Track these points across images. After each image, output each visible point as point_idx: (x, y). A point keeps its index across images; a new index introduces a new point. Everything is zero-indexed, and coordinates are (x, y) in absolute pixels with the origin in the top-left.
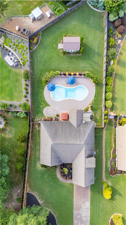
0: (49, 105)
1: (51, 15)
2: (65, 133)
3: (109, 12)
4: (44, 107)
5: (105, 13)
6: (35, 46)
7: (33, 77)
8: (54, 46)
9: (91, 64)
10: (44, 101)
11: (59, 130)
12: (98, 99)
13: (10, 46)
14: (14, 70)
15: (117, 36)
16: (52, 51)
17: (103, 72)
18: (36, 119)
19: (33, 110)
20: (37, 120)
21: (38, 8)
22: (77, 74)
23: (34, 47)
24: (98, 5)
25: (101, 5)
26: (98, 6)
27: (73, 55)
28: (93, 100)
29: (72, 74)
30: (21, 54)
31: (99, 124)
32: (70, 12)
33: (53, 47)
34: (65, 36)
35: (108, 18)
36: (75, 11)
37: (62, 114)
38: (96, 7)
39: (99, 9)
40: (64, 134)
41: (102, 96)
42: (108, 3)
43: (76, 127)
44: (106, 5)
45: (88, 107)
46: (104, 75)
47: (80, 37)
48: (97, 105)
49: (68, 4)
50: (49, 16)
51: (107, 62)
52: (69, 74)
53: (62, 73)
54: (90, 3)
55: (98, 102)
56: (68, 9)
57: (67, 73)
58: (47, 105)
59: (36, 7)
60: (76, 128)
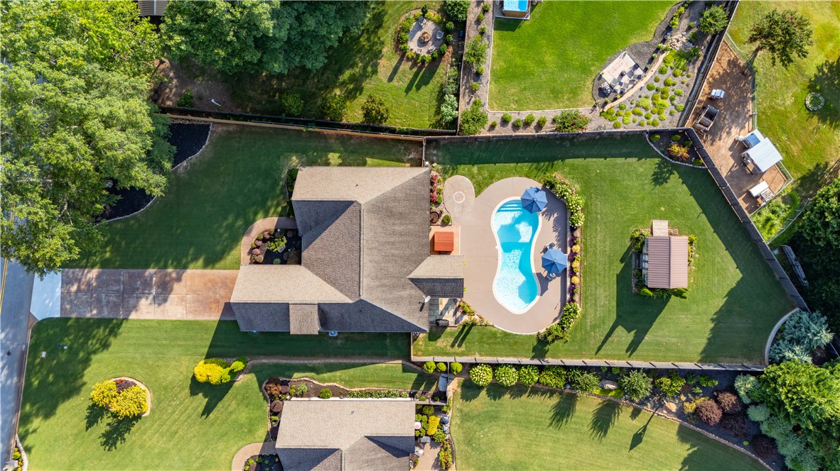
0: (478, 193)
1: (757, 197)
2: (393, 243)
3: (763, 376)
4: (472, 177)
5: (761, 364)
6: (662, 149)
7: (567, 144)
8: (663, 209)
9: (603, 320)
10: (491, 178)
11: (401, 224)
12: (499, 343)
13: (661, 72)
14: (589, 84)
15: (689, 400)
16: (645, 202)
17: (579, 358)
18: (435, 152)
19: (465, 144)
20: (434, 155)
21: (778, 157)
22: (576, 280)
23: (659, 147)
24: (786, 342)
25: (783, 350)
26: (781, 342)
27: (633, 267)
28: (493, 329)
29: (576, 264)
30: (637, 106)
31: (420, 348)
32: (765, 258)
33: (659, 205)
34: (691, 243)
35: (745, 373)
36: (769, 271)
37: (452, 234)
38: (780, 335)
39: (772, 345)
40: (392, 239)
41: (507, 356)
42: (788, 373)
43: (412, 276)
44: (782, 366)
45: (472, 313)
46: (569, 362)
47: (685, 286)
48: (481, 341)
49: (789, 249)
50: (755, 191)
51: (610, 369)
52: (576, 254)
53: (577, 233)
54: (791, 317)
55: (488, 344)
56: (776, 252)
57: (577, 248)
58: (479, 188)
59: (784, 150)
60: (408, 275)
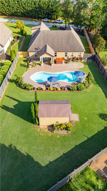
11: (65, 42)
20: (90, 61)
60: (48, 44)
